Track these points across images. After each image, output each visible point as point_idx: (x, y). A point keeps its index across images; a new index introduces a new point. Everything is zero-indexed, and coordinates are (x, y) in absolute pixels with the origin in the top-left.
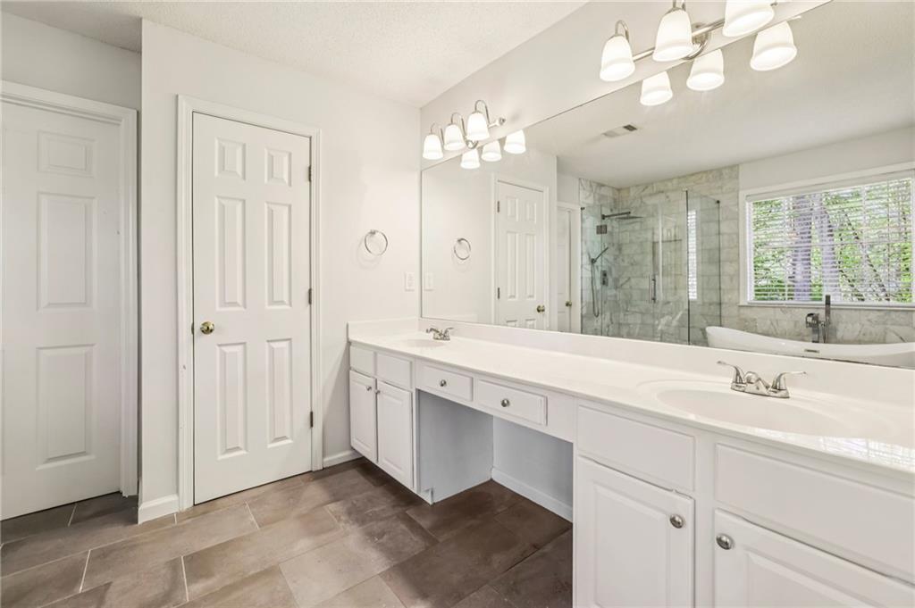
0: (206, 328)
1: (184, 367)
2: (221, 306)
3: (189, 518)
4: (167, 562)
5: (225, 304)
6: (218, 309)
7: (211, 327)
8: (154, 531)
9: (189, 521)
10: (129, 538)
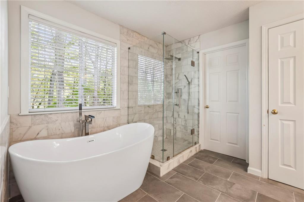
0: (273, 112)
1: (264, 125)
2: (281, 104)
3: (265, 182)
4: (252, 190)
5: (283, 103)
6: (280, 105)
7: (276, 112)
8: (252, 178)
9: (264, 182)
10: (244, 175)
